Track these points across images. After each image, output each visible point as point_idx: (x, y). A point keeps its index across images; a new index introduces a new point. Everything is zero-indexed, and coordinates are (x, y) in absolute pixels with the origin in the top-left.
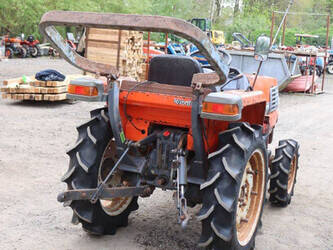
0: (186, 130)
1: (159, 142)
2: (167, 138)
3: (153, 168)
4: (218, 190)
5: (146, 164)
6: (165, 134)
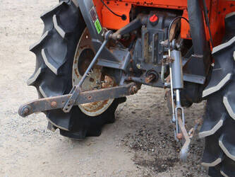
0: (179, 12)
1: (144, 30)
2: (154, 24)
3: (139, 62)
4: (229, 99)
5: (130, 57)
6: (152, 18)
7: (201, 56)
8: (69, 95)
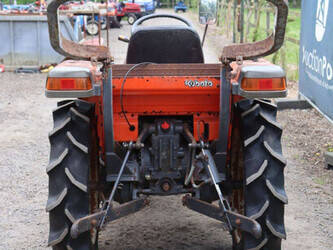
7: (225, 153)
8: (102, 211)
